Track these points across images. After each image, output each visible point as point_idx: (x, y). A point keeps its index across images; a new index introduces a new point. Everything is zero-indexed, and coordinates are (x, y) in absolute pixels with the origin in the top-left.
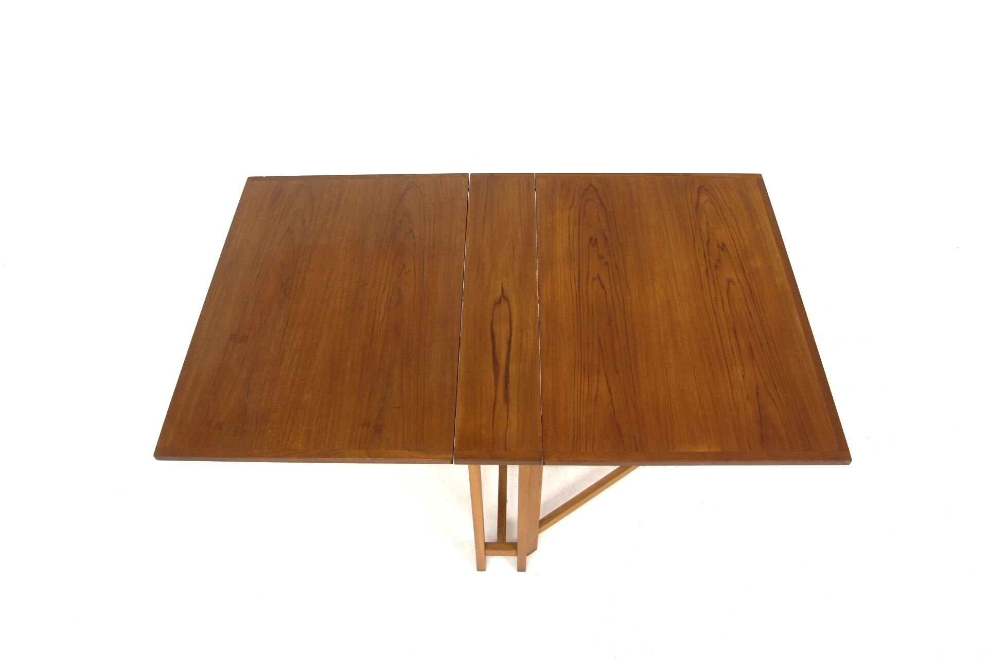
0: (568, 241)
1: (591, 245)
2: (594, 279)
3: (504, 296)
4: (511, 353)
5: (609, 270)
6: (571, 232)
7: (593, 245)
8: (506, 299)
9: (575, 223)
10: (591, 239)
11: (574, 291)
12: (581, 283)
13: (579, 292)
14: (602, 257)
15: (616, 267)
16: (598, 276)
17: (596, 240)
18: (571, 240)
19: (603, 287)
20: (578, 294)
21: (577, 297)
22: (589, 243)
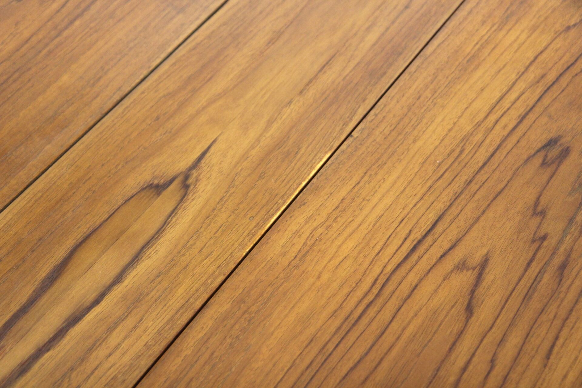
0: (482, 115)
1: (538, 160)
2: (461, 266)
3: (187, 177)
4: (47, 355)
5: (529, 265)
6: (513, 96)
7: (544, 164)
8: (186, 187)
9: (543, 76)
10: (551, 143)
11: (377, 270)
12: (415, 257)
13: (388, 280)
14: (543, 214)
15: (563, 267)
16: (485, 263)
17: (566, 152)
18: (493, 118)
19: (469, 310)
20: (378, 286)
21: (366, 294)
22: (538, 151)
